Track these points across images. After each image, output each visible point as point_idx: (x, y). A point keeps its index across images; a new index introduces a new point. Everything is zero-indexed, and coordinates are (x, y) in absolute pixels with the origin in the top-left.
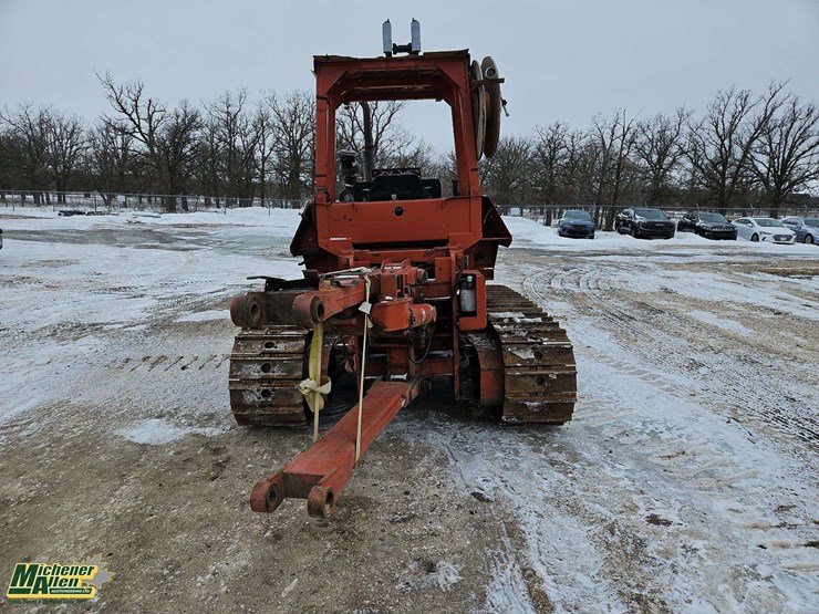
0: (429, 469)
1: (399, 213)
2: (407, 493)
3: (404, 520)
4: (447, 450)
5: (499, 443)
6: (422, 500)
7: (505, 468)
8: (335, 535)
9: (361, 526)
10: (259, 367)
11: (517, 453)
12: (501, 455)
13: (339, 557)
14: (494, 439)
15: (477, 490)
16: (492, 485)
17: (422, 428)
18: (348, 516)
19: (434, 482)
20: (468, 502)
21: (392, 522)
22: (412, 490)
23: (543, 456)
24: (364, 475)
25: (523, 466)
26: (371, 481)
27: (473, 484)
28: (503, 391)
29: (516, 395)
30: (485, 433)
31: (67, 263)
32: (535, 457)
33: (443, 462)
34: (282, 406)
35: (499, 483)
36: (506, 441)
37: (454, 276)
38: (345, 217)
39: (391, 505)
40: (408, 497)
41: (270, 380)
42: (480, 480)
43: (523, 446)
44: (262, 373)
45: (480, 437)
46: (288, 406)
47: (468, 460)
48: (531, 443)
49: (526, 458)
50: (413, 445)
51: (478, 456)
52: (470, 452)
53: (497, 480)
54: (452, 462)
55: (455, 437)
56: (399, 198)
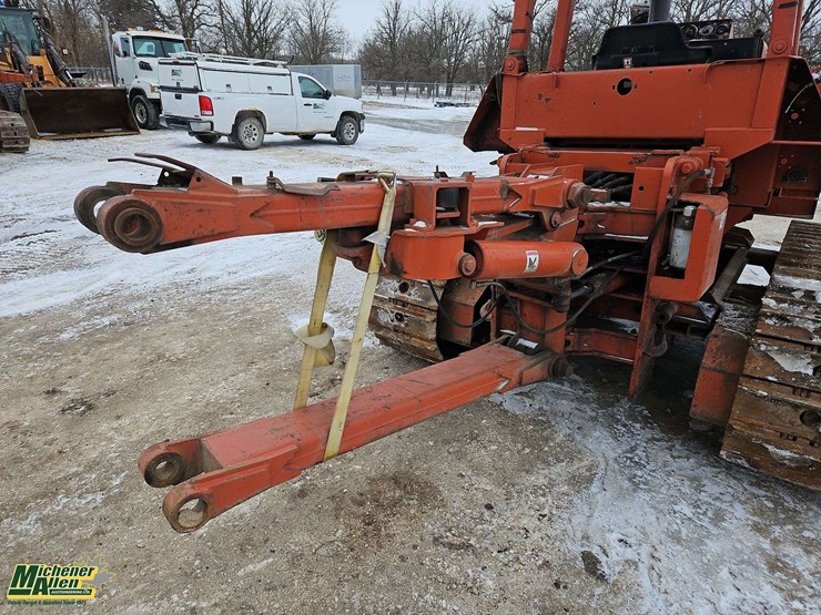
0: (552, 484)
1: (623, 88)
2: (489, 507)
3: (451, 546)
4: (603, 466)
5: (699, 489)
6: (500, 527)
7: (676, 538)
8: (358, 523)
9: (397, 526)
10: (397, 285)
11: (718, 517)
12: (688, 511)
13: (337, 555)
14: (693, 479)
15: (595, 551)
16: (630, 554)
17: (594, 419)
18: (396, 503)
19: (542, 507)
20: (568, 562)
21: (436, 539)
22: (500, 505)
23: (766, 545)
24: (460, 455)
25: (713, 546)
26: (463, 468)
27: (597, 539)
28: (728, 412)
29: (752, 426)
30: (688, 464)
31: (405, 149)
32: (750, 540)
33: (580, 482)
34: (415, 337)
35: (645, 557)
36: (716, 490)
37: (662, 201)
38: (540, 96)
39: (454, 515)
40: (487, 514)
41: (405, 304)
42: (615, 536)
43: (739, 511)
44: (399, 293)
45: (673, 468)
46: (421, 339)
47: (621, 495)
48: (760, 512)
49: (729, 534)
50: (560, 437)
51: (643, 496)
52: (636, 485)
53: (645, 550)
54: (594, 488)
55: (632, 450)
56: (635, 64)
